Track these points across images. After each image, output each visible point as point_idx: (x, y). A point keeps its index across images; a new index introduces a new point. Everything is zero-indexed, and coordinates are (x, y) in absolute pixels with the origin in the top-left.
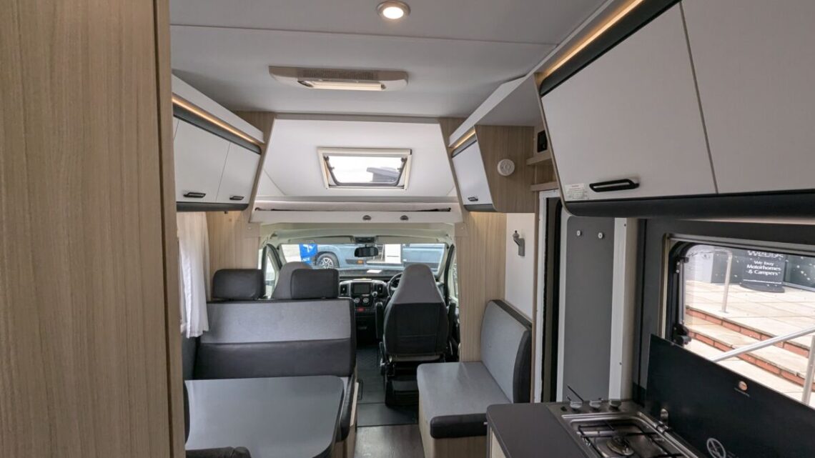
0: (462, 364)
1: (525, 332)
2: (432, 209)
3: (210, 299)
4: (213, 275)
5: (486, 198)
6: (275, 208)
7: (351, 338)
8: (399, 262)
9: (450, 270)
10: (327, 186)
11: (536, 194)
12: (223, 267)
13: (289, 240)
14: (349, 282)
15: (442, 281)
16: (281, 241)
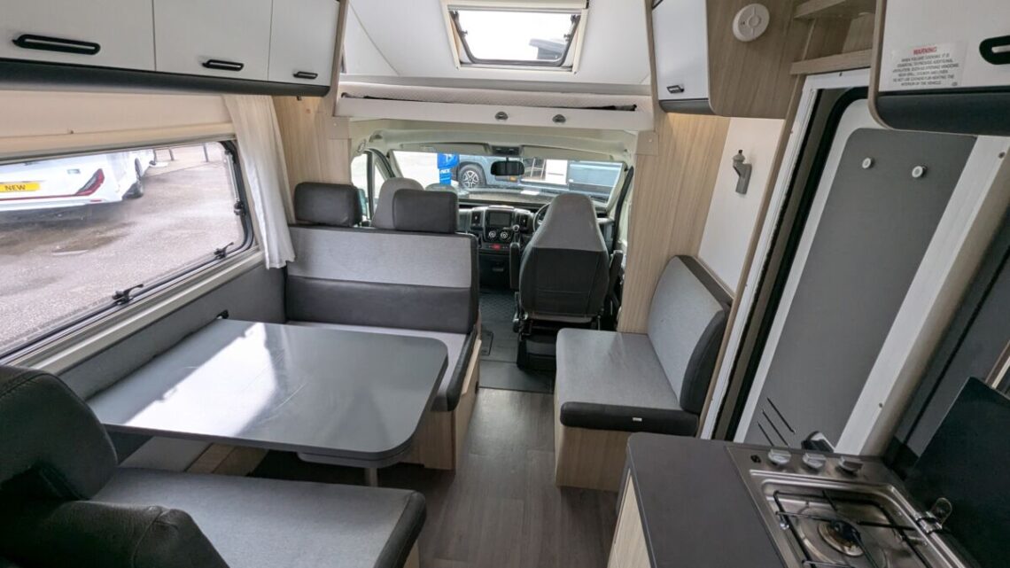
0: (620, 334)
1: (718, 313)
2: (607, 105)
3: (294, 221)
4: (294, 188)
5: (698, 88)
6: (369, 95)
7: (472, 288)
8: (564, 183)
9: (625, 202)
10: (458, 64)
11: (797, 80)
12: (306, 179)
13: (402, 145)
14: (483, 209)
15: (612, 216)
16: (391, 145)
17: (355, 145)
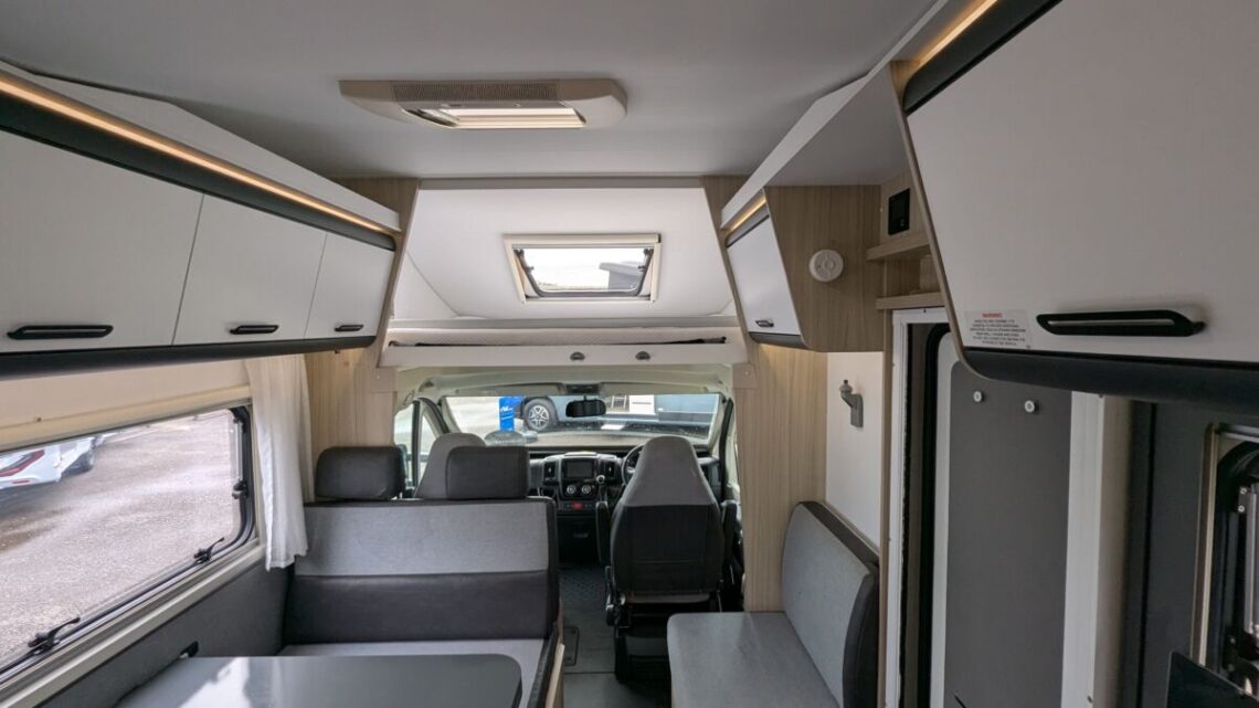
0: (749, 615)
1: (866, 578)
2: (693, 338)
3: (312, 498)
4: (317, 456)
5: (788, 324)
6: (423, 342)
7: (549, 569)
9: (729, 438)
10: (524, 298)
11: (885, 315)
14: (558, 458)
15: (716, 455)
16: (443, 392)
17: (401, 397)
